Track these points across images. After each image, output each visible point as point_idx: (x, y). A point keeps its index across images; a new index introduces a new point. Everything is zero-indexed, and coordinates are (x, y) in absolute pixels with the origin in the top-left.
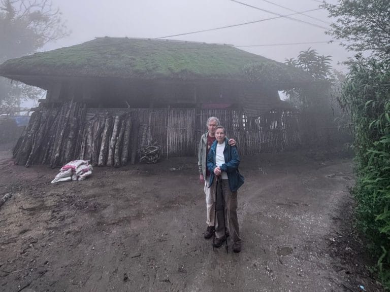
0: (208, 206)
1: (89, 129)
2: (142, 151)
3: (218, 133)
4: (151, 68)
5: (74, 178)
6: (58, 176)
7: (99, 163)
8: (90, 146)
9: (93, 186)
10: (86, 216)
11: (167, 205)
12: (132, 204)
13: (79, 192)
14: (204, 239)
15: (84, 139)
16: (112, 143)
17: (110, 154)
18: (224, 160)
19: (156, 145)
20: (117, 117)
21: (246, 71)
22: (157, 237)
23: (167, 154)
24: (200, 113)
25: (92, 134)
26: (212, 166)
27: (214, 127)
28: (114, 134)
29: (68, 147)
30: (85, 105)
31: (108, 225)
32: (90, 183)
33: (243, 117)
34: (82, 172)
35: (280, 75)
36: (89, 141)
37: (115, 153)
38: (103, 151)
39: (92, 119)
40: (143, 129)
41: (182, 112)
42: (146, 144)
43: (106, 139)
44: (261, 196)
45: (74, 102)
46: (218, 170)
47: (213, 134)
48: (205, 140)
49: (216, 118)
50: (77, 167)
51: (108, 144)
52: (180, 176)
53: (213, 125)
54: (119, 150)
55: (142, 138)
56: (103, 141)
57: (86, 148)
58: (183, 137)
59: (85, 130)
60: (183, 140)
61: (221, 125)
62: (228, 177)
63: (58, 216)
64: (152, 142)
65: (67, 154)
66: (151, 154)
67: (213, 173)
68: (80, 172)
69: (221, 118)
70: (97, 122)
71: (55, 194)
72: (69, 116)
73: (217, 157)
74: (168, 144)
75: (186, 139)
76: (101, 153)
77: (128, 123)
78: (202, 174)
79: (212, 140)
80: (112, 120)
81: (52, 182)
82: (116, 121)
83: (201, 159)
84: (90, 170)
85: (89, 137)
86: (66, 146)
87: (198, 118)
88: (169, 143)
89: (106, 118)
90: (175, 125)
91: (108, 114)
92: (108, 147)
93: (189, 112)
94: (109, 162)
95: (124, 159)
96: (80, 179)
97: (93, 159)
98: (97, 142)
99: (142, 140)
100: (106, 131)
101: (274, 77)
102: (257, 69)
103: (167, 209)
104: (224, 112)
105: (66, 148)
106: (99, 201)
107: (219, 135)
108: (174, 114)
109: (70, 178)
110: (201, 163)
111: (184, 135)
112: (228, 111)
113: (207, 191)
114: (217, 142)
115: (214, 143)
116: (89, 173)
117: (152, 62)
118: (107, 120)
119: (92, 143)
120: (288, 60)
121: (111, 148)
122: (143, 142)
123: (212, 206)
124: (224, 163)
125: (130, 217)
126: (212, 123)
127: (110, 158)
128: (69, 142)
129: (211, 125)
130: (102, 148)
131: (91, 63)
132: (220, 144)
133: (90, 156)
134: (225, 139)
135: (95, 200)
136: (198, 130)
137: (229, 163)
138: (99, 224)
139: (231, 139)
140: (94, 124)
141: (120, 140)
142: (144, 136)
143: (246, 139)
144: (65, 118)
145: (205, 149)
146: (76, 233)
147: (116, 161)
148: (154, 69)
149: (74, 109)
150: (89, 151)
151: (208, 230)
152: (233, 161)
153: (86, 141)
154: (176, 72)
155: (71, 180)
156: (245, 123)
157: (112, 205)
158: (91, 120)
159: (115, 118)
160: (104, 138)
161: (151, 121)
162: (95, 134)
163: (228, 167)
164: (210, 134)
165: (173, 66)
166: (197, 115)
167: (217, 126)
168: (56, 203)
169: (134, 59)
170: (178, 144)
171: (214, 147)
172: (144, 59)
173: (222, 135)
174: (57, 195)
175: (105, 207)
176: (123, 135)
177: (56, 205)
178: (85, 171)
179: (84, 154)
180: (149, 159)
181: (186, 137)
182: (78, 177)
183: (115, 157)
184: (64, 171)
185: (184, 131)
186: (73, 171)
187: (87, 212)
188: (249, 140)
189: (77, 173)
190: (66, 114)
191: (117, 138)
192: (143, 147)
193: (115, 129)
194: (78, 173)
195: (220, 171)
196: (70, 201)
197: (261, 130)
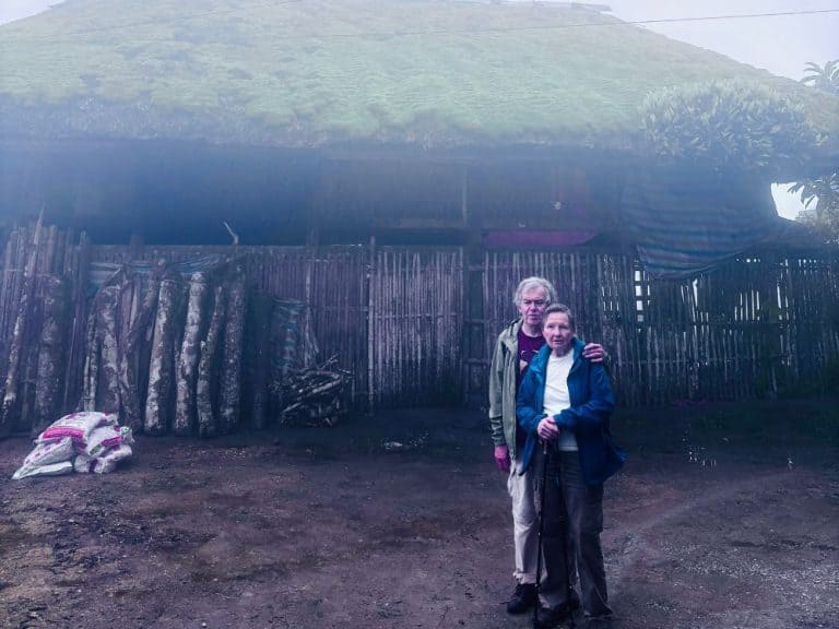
0: (519, 530)
1: (106, 316)
2: (285, 388)
3: (551, 326)
4: (308, 107)
5: (81, 465)
6: (31, 457)
7: (150, 423)
8: (115, 368)
9: (148, 489)
10: (155, 559)
11: (390, 539)
12: (282, 533)
13: (111, 502)
14: (507, 615)
15: (93, 346)
16: (185, 359)
17: (181, 396)
18: (568, 398)
19: (333, 368)
20: (197, 276)
21: (653, 117)
22: (374, 607)
23: (371, 398)
24: (481, 262)
25: (117, 333)
26: (530, 414)
27: (540, 308)
28: (192, 330)
29: (42, 371)
30: (83, 234)
31: (226, 580)
32: (134, 479)
33: (637, 278)
34: (103, 449)
35: (776, 129)
36: (111, 355)
37: (199, 391)
38: (159, 385)
39: (112, 282)
40: (288, 315)
41: (417, 258)
42: (298, 363)
43: (166, 346)
44: (684, 524)
45: (46, 224)
46: (551, 426)
47: (538, 327)
48: (512, 345)
49: (543, 280)
50: (87, 431)
51: (173, 362)
52: (418, 465)
53: (537, 302)
54: (210, 382)
55: (284, 343)
56: (154, 353)
57: (102, 376)
58: (423, 342)
59: (91, 317)
60: (423, 353)
61: (560, 302)
62: (579, 446)
63: (77, 557)
64: (319, 359)
65: (41, 395)
66: (318, 397)
67: (535, 433)
68: (99, 446)
69: (560, 278)
70: (129, 293)
71: (42, 507)
72: (35, 270)
73: (548, 392)
74: (371, 367)
75: (434, 351)
76: (152, 393)
77: (237, 294)
78: (504, 444)
79: (531, 346)
80: (180, 287)
81: (17, 475)
82: (196, 287)
83: (499, 401)
84: (125, 442)
85: (109, 339)
86: (36, 368)
87: (474, 280)
88: (375, 362)
89: (159, 279)
90: (394, 302)
91: (167, 266)
92: (173, 374)
93: (444, 259)
94: (182, 420)
95: (228, 412)
96: (98, 469)
97: (128, 410)
98: (137, 358)
99: (283, 353)
100: (162, 320)
101: (753, 137)
102: (691, 110)
103: (389, 549)
104: (568, 259)
105: (35, 375)
106: (181, 524)
107: (556, 331)
108: (390, 268)
109: (69, 464)
110: (496, 412)
111: (428, 335)
112: (583, 258)
113: (517, 487)
114: (550, 350)
115: (540, 353)
116: (125, 451)
117: (310, 87)
118: (162, 284)
119: (119, 360)
120: (816, 69)
121: (184, 377)
122: (288, 358)
123: (532, 527)
124: (567, 406)
125: (284, 565)
126: (534, 296)
127: (181, 407)
128: (44, 357)
129: (529, 302)
130: (155, 376)
131: (100, 91)
132: (559, 355)
133: (117, 402)
134: (573, 343)
135: (166, 523)
136: (476, 320)
137: (581, 409)
138: (197, 578)
139: (592, 345)
140: (120, 298)
141: (211, 350)
142: (289, 339)
143: (643, 351)
144: (23, 279)
145: (510, 371)
146: (141, 595)
147: (204, 417)
148: (318, 110)
149: (50, 252)
150: (112, 385)
151: (517, 594)
152: (593, 404)
153: (99, 353)
154: (397, 121)
155: (73, 472)
156: (643, 298)
157: (222, 534)
158: (109, 284)
159: (189, 278)
160: (158, 344)
161: (313, 290)
162: (126, 333)
163: (576, 418)
164: (524, 329)
165: (384, 100)
166: (471, 268)
167: (548, 304)
168: (53, 526)
169: (244, 75)
170: (408, 366)
171: (541, 365)
172: (280, 74)
173: (565, 333)
174: (49, 510)
175: (205, 540)
176: (221, 335)
177: (56, 532)
178: (111, 445)
179: (96, 394)
180: (313, 414)
181: (434, 342)
182: (94, 463)
183: (200, 402)
184: (47, 444)
185: (428, 324)
186: (78, 443)
187: (154, 552)
188: (654, 358)
189: (89, 449)
190: (25, 263)
191: (203, 344)
192: (291, 374)
193: (193, 314)
194: (93, 451)
195: (555, 428)
196: (94, 525)
197: (699, 324)
